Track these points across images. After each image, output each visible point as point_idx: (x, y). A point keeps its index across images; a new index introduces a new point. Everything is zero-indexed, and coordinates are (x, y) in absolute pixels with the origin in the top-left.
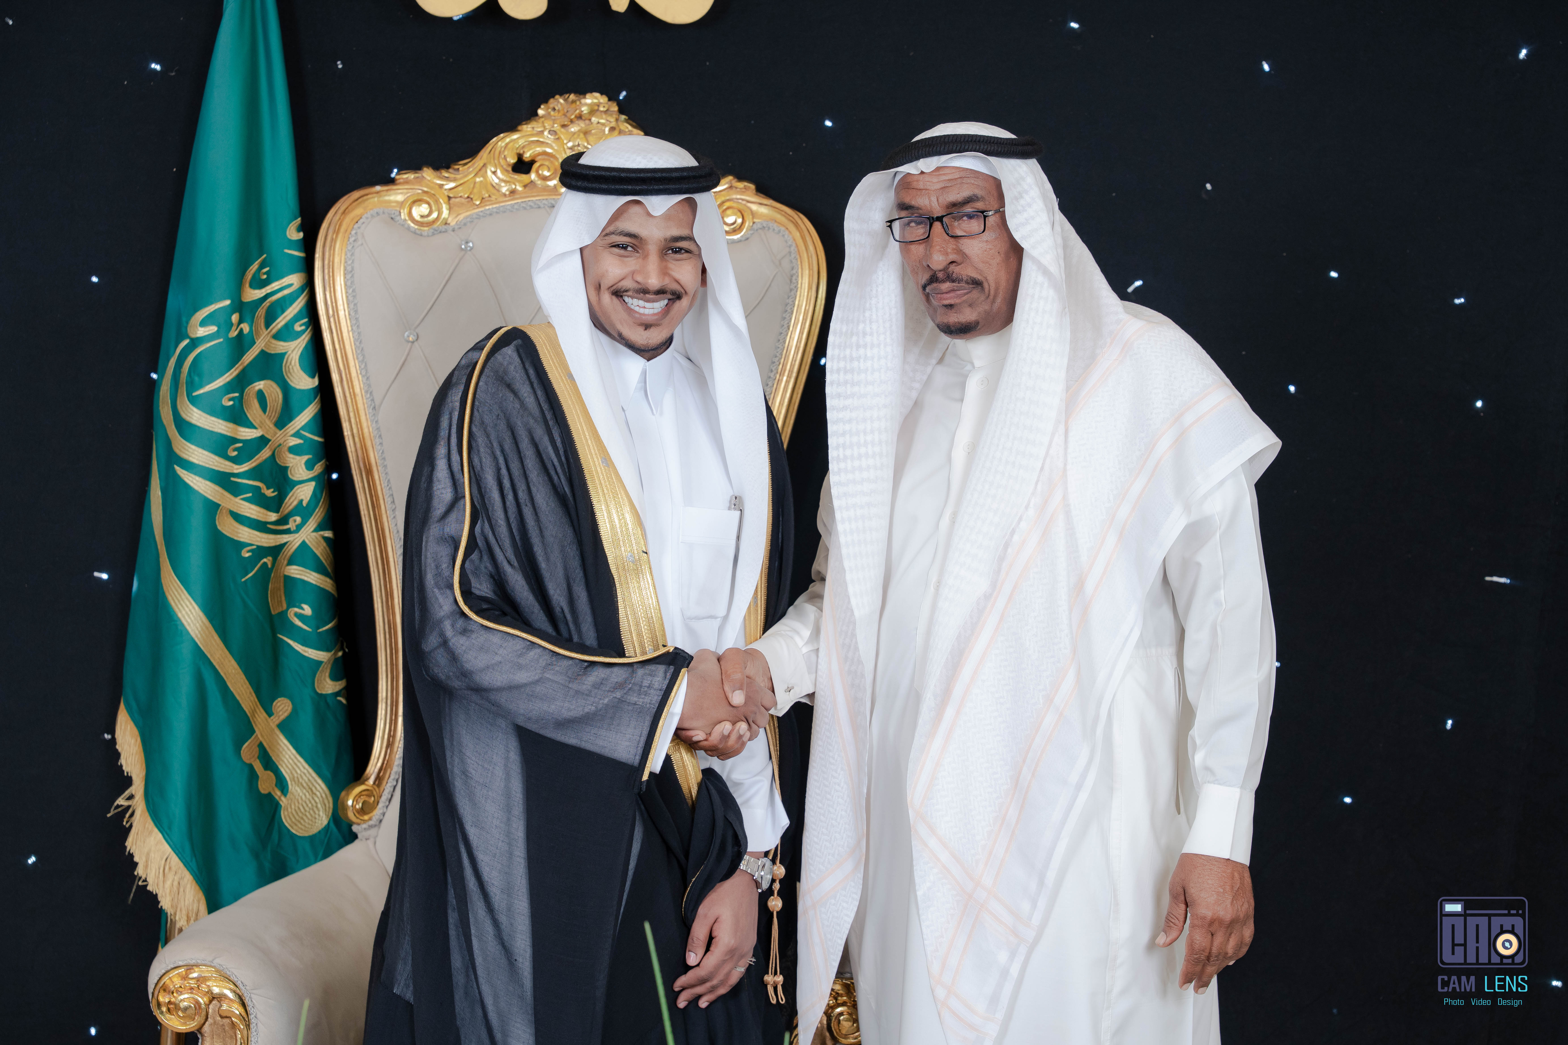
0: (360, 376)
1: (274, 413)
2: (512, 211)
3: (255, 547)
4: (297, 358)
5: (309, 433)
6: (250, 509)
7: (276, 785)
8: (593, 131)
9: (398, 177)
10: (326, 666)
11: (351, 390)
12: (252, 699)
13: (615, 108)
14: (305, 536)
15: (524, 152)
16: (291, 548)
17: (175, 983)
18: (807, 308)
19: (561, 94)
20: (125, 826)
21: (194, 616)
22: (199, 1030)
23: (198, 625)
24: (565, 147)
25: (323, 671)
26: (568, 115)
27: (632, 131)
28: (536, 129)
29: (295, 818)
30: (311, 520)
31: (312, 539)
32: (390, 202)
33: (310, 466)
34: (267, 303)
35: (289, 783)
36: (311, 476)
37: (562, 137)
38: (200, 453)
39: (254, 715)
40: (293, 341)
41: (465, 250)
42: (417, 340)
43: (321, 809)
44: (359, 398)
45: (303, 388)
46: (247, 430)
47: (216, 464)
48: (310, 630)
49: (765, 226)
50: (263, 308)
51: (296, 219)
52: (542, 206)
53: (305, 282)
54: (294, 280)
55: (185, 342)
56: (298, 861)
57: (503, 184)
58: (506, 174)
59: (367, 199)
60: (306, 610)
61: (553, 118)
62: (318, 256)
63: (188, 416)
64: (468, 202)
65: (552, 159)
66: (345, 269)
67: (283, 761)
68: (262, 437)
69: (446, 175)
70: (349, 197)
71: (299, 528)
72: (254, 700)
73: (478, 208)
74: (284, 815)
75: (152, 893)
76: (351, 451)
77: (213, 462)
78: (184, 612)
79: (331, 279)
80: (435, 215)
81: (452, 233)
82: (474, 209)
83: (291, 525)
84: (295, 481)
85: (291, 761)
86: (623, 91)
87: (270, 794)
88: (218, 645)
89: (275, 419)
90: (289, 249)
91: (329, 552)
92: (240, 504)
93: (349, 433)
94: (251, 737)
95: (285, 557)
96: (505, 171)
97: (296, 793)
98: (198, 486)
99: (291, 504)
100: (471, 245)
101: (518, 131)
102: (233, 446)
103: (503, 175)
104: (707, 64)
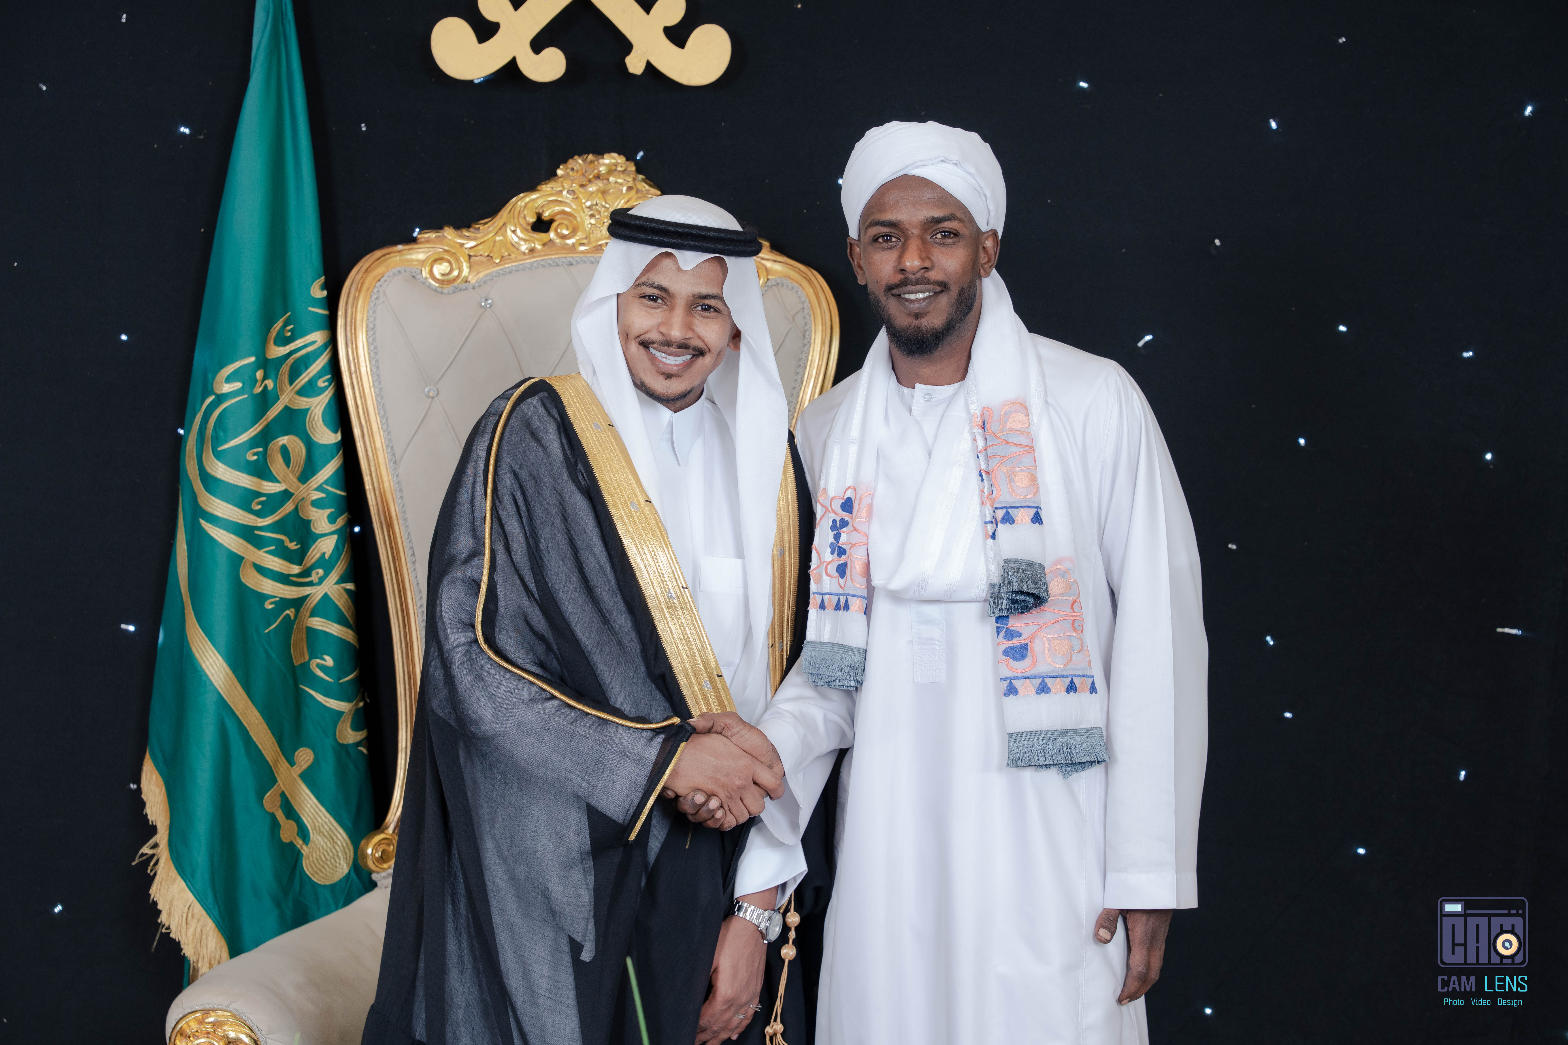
0: (381, 431)
1: (297, 468)
2: (531, 269)
3: (278, 599)
4: (320, 413)
5: (332, 487)
6: (273, 561)
7: (298, 835)
8: (611, 191)
9: (419, 236)
10: (347, 716)
11: (373, 445)
12: (274, 749)
13: (632, 168)
14: (327, 589)
15: (543, 211)
16: (314, 600)
17: (191, 1028)
18: (820, 363)
19: (580, 155)
20: (149, 874)
21: (217, 667)
23: (221, 675)
24: (584, 206)
25: (344, 721)
26: (587, 175)
27: (649, 190)
28: (554, 189)
29: (316, 867)
30: (333, 572)
31: (335, 591)
32: (411, 260)
33: (332, 519)
34: (291, 360)
35: (311, 832)
36: (333, 529)
37: (581, 196)
38: (225, 507)
39: (277, 765)
40: (316, 397)
41: (485, 307)
42: (437, 395)
43: (342, 858)
44: (380, 453)
45: (325, 442)
46: (271, 484)
47: (240, 517)
48: (331, 681)
49: (779, 282)
50: (287, 365)
51: (320, 277)
52: (561, 264)
53: (328, 339)
54: (318, 337)
55: (211, 398)
56: (319, 909)
57: (522, 243)
58: (525, 232)
59: (390, 258)
60: (328, 661)
61: (572, 178)
62: (341, 313)
63: (213, 470)
64: (488, 260)
65: (570, 218)
66: (367, 326)
67: (305, 810)
68: (286, 491)
69: (467, 234)
70: (372, 256)
71: (321, 580)
72: (277, 749)
73: (498, 266)
74: (305, 863)
75: (175, 940)
76: (373, 505)
77: (237, 516)
78: (208, 663)
79: (353, 336)
80: (455, 273)
81: (472, 291)
82: (494, 267)
83: (314, 577)
84: (317, 534)
85: (312, 810)
86: (640, 151)
87: (291, 843)
88: (241, 696)
89: (298, 473)
90: (313, 307)
91: (351, 603)
92: (264, 557)
93: (371, 487)
94: (273, 787)
95: (308, 608)
96: (524, 230)
97: (317, 842)
98: (223, 539)
99: (313, 557)
100: (491, 302)
101: (538, 190)
102: (257, 500)
103: (522, 233)
104: (723, 124)
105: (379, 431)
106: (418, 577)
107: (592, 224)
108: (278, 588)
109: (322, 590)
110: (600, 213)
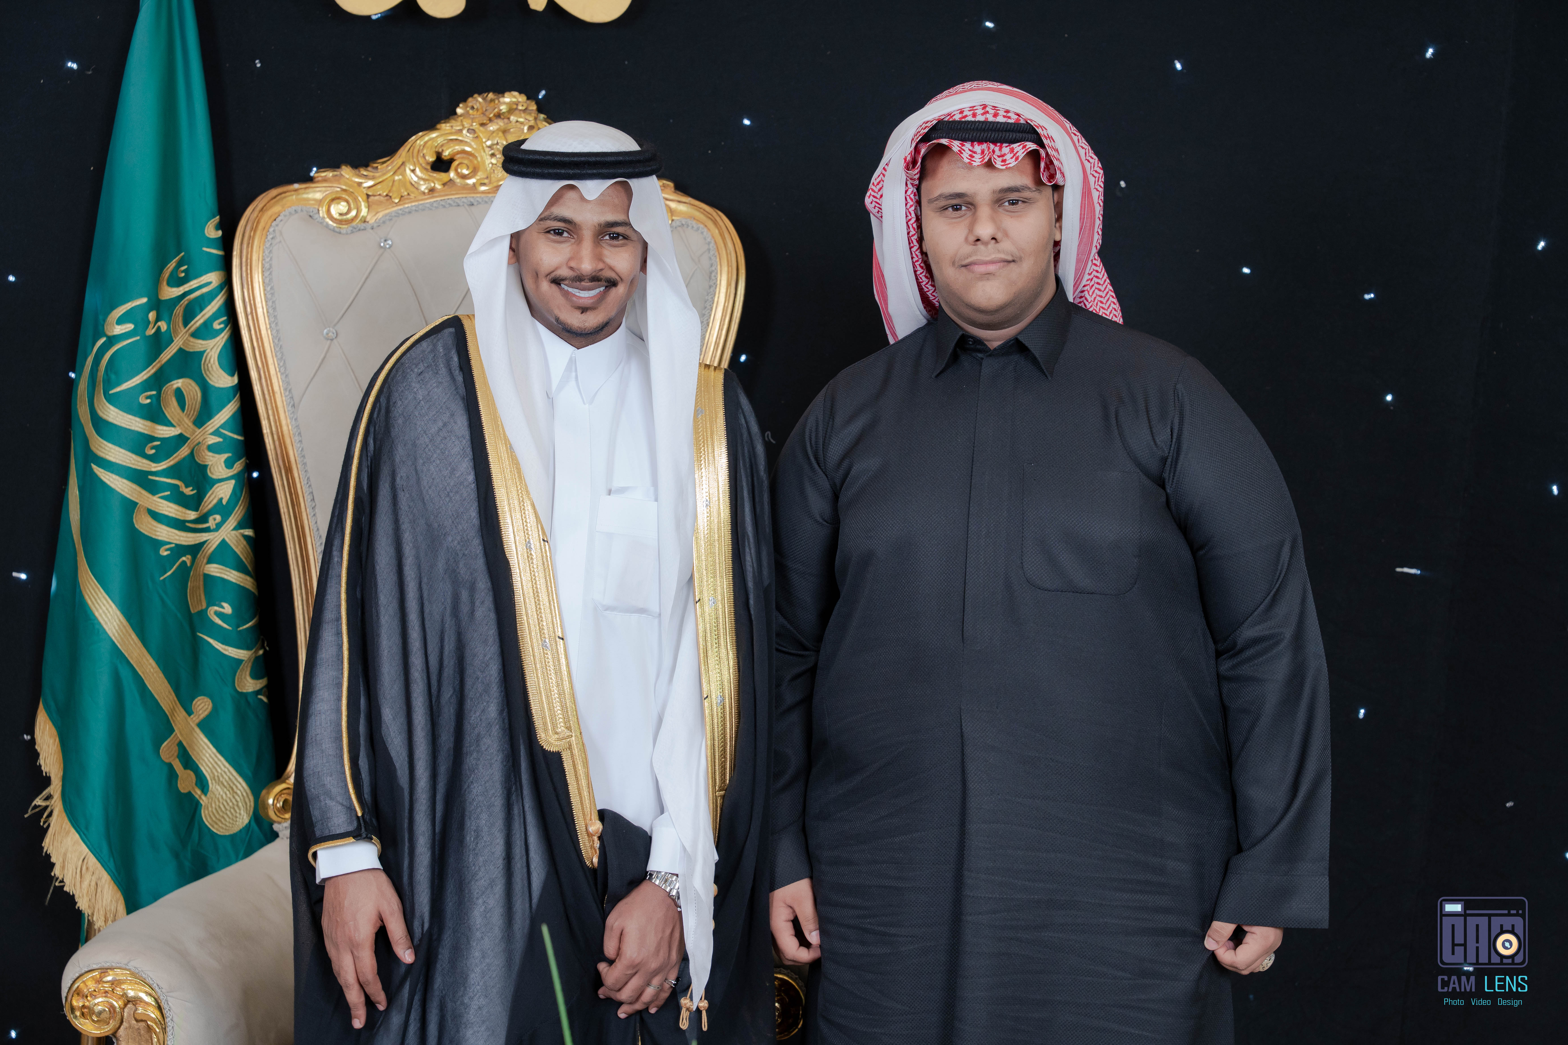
0: (279, 374)
1: (192, 412)
2: (431, 209)
3: (173, 545)
4: (216, 356)
5: (229, 431)
7: (196, 784)
8: (512, 130)
9: (316, 175)
10: (246, 664)
11: (270, 388)
12: (171, 698)
13: (533, 107)
14: (224, 535)
15: (443, 150)
16: (211, 547)
17: (88, 987)
18: (726, 304)
19: (480, 93)
20: (42, 826)
21: (111, 615)
22: (115, 1034)
23: (115, 623)
24: (484, 145)
25: (243, 669)
26: (487, 113)
28: (454, 128)
29: (216, 817)
30: (230, 518)
31: (232, 537)
32: (308, 200)
33: (229, 464)
34: (185, 302)
35: (210, 782)
36: (230, 474)
37: (481, 135)
38: (118, 452)
39: (173, 714)
40: (211, 339)
41: (384, 248)
42: (336, 337)
43: (242, 808)
44: (278, 396)
45: (222, 386)
46: (165, 428)
47: (133, 462)
48: (230, 628)
49: (684, 223)
50: (181, 306)
51: (214, 217)
52: (461, 204)
53: (223, 280)
54: (213, 278)
55: (102, 340)
56: (219, 860)
57: (422, 182)
58: (425, 172)
59: (285, 197)
60: (226, 608)
61: (472, 116)
62: (236, 253)
63: (104, 414)
64: (387, 200)
65: (471, 158)
66: (263, 267)
67: (204, 760)
68: (181, 435)
69: (365, 173)
70: (267, 195)
71: (219, 526)
72: (173, 698)
73: (397, 206)
74: (204, 814)
75: (69, 894)
76: (270, 449)
77: (131, 461)
78: (101, 611)
79: (249, 276)
80: (353, 213)
81: (371, 231)
82: (393, 207)
83: (211, 523)
84: (214, 479)
85: (211, 760)
86: (542, 90)
87: (189, 793)
88: (136, 644)
89: (193, 417)
90: (207, 247)
91: (249, 550)
92: (158, 502)
93: (268, 431)
94: (170, 736)
95: (205, 555)
96: (423, 169)
97: (216, 792)
98: (115, 484)
99: (210, 502)
100: (390, 243)
101: (437, 129)
102: (150, 445)
103: (422, 173)
104: (626, 63)
105: (277, 374)
106: (318, 522)
107: (493, 164)
109: (219, 536)
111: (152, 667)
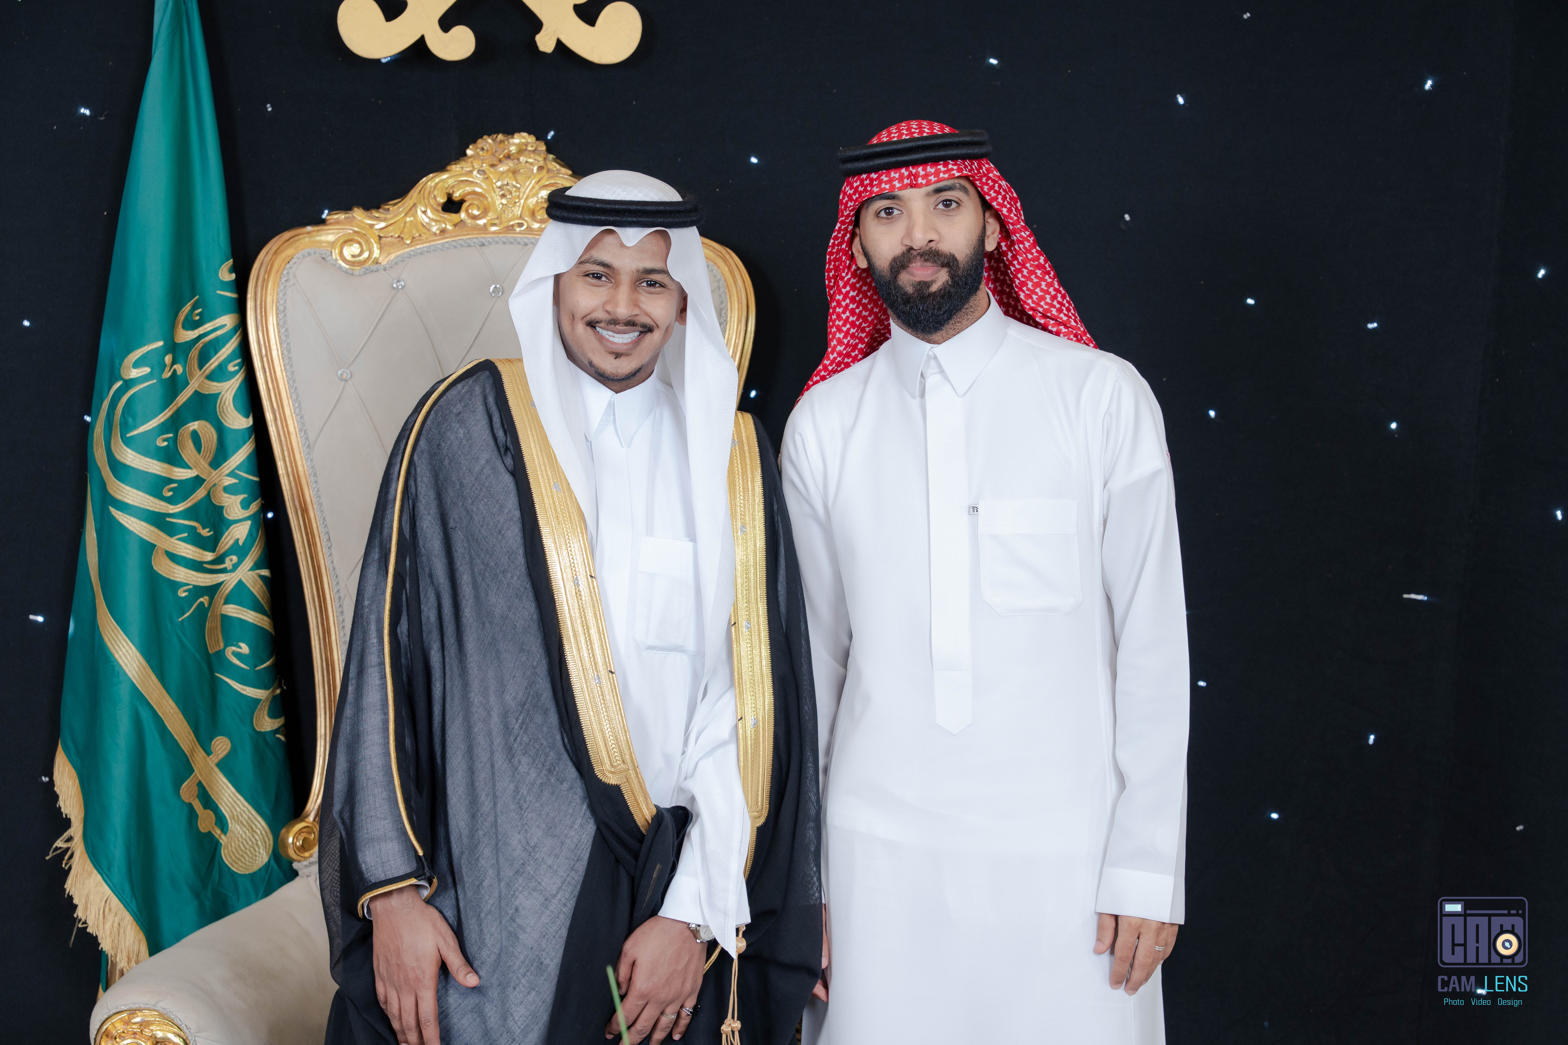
0: (294, 415)
1: (208, 454)
2: (443, 250)
3: (191, 587)
4: (231, 398)
5: (244, 473)
6: (186, 548)
7: (216, 824)
8: (521, 171)
9: (329, 217)
10: (264, 704)
11: (286, 429)
12: (191, 738)
13: (543, 147)
14: (241, 575)
15: (453, 192)
16: (228, 587)
17: (117, 1029)
18: (737, 341)
19: (489, 135)
20: (64, 868)
21: (131, 657)
23: (135, 665)
24: (494, 186)
25: (261, 709)
26: (497, 154)
27: (560, 170)
28: (465, 169)
29: (235, 856)
30: (247, 559)
31: (249, 577)
32: (321, 242)
33: (245, 505)
34: (200, 344)
35: (229, 821)
36: (246, 515)
37: (491, 176)
38: (135, 494)
39: (193, 754)
40: (226, 381)
41: (397, 289)
42: (350, 378)
43: (262, 847)
44: (293, 435)
45: (237, 428)
46: (182, 470)
47: (151, 504)
48: (247, 668)
50: (196, 349)
51: (228, 260)
52: (473, 245)
53: (238, 322)
54: (227, 321)
55: (119, 384)
56: (238, 901)
57: (433, 224)
58: (436, 213)
59: (298, 240)
60: (243, 648)
61: (482, 158)
62: (250, 296)
63: (122, 457)
64: (399, 241)
65: (481, 198)
66: (277, 309)
67: (222, 799)
68: (197, 477)
69: (377, 215)
70: (280, 237)
71: (235, 567)
72: (193, 738)
73: (408, 247)
74: (224, 853)
75: (92, 935)
76: (286, 490)
77: (148, 503)
78: (121, 653)
79: (264, 318)
80: (366, 255)
81: (383, 272)
82: (405, 248)
83: (228, 564)
84: (230, 520)
85: (230, 800)
86: (551, 131)
87: (210, 832)
88: (155, 685)
89: (209, 459)
90: (221, 290)
91: (266, 590)
92: (176, 544)
93: (284, 471)
94: (190, 776)
95: (222, 596)
96: (434, 210)
97: (236, 832)
98: (134, 527)
99: (227, 543)
100: (403, 284)
101: (447, 171)
102: (168, 487)
103: (433, 214)
104: (634, 103)
105: (292, 415)
106: (335, 562)
107: (503, 204)
108: (191, 576)
109: (236, 576)
110: (511, 193)
111: (172, 708)
